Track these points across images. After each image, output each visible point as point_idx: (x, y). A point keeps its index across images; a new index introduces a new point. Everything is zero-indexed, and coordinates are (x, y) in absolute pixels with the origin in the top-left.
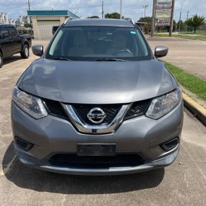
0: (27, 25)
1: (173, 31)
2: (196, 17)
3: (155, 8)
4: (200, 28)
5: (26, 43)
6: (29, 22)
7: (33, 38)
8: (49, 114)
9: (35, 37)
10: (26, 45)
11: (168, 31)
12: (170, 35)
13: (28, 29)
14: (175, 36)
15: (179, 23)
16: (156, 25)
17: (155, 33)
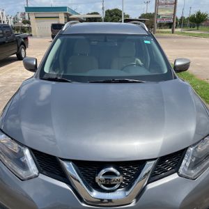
0: (25, 22)
1: (176, 27)
2: (199, 14)
3: (157, 4)
4: (203, 24)
5: (23, 43)
6: (27, 19)
7: (31, 35)
8: (40, 172)
9: (33, 34)
10: (22, 46)
11: (170, 28)
12: (173, 32)
13: (26, 25)
14: (178, 33)
15: (181, 20)
16: (158, 21)
17: (157, 30)
